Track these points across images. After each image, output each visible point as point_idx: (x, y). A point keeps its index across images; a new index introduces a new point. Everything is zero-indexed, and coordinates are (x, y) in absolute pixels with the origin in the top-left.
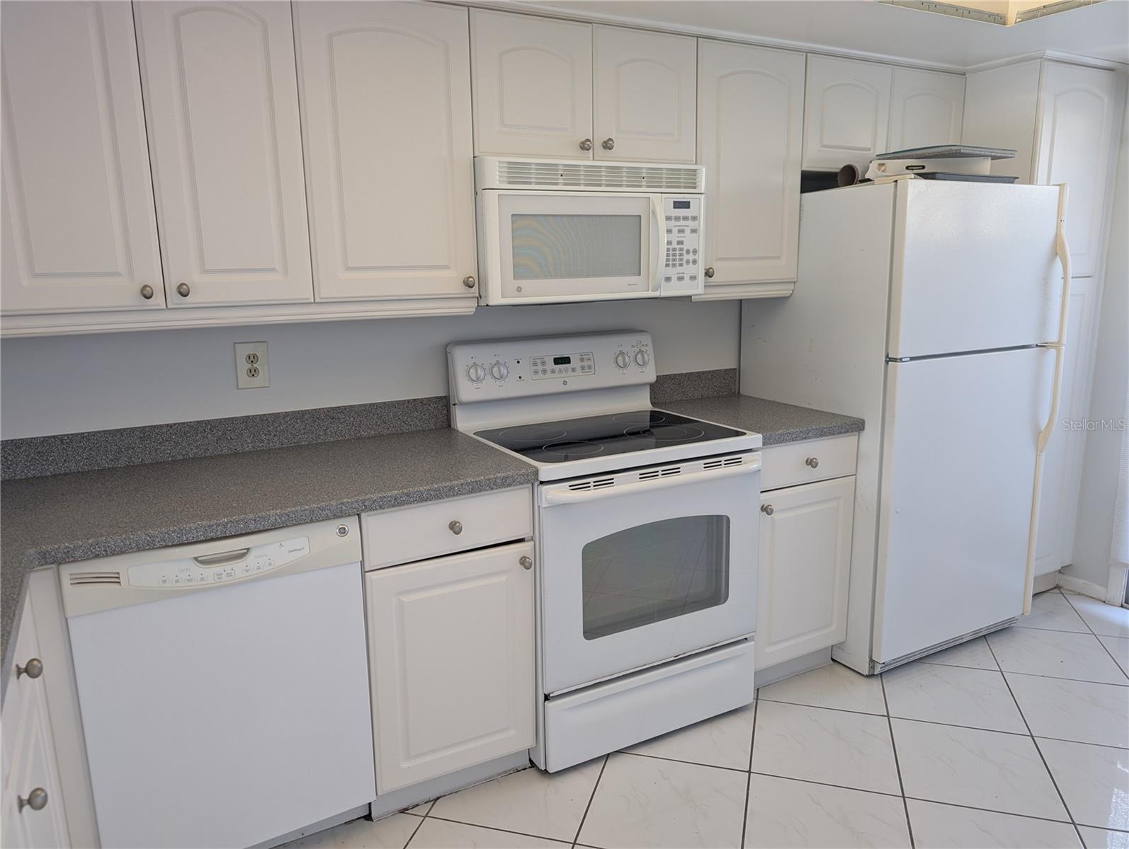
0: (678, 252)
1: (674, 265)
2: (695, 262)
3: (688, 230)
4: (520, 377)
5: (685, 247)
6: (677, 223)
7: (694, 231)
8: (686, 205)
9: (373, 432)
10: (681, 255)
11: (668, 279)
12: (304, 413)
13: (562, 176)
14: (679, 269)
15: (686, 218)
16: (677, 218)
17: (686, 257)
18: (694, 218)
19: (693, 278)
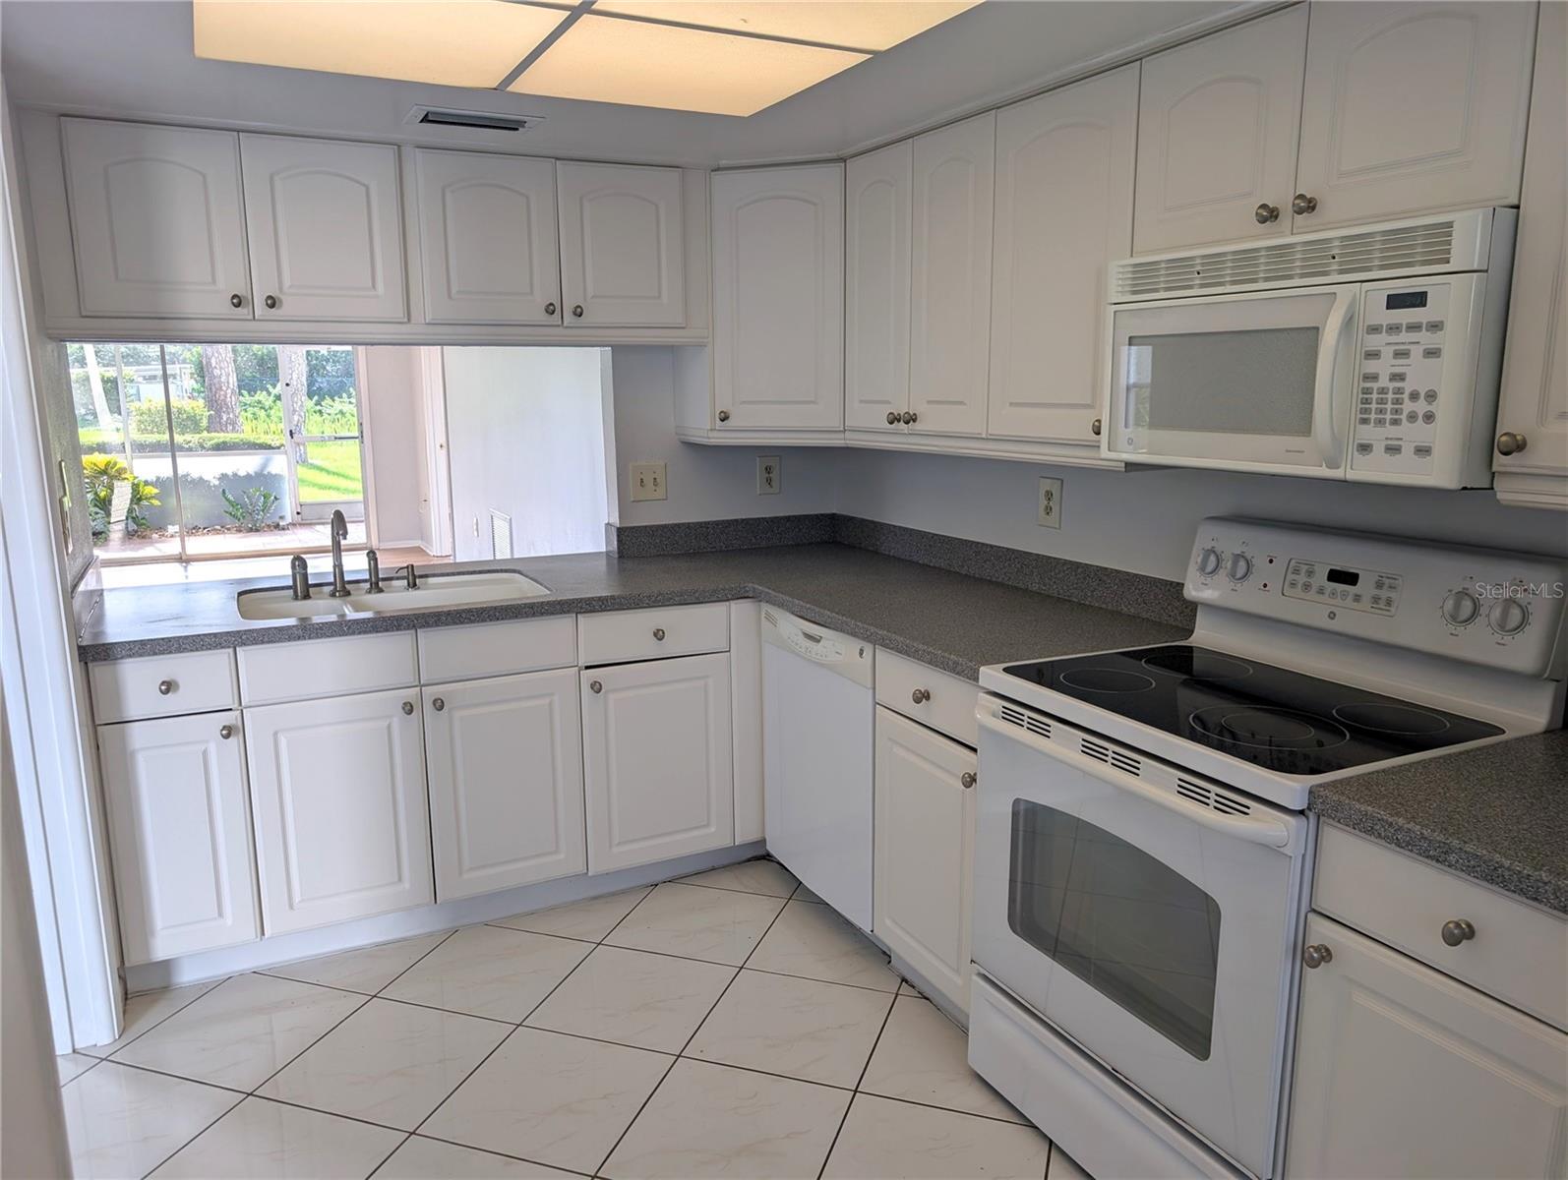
0: (1390, 396)
1: (1380, 422)
2: (1429, 417)
3: (1417, 352)
4: (1265, 586)
5: (1408, 386)
6: (1394, 338)
7: (1432, 353)
8: (1418, 299)
9: (1132, 610)
10: (1397, 402)
11: (1365, 448)
12: (1078, 565)
13: (1199, 273)
14: (1391, 431)
15: (1414, 327)
16: (1394, 329)
17: (1408, 406)
18: (1436, 327)
19: (1423, 451)
